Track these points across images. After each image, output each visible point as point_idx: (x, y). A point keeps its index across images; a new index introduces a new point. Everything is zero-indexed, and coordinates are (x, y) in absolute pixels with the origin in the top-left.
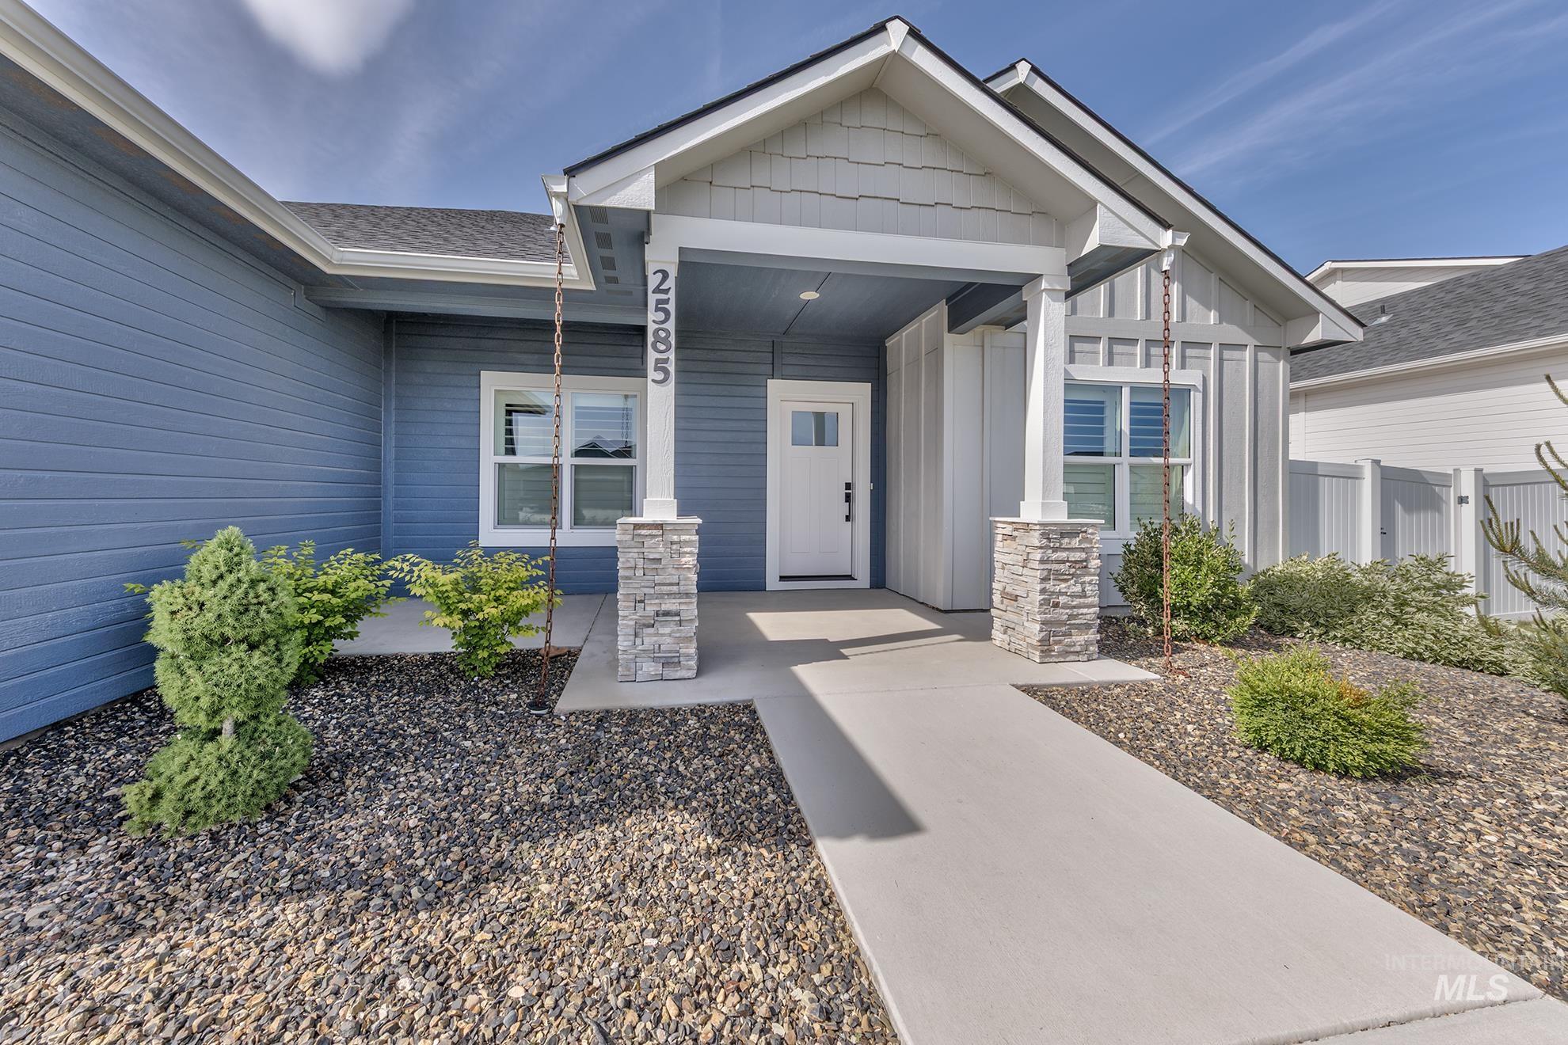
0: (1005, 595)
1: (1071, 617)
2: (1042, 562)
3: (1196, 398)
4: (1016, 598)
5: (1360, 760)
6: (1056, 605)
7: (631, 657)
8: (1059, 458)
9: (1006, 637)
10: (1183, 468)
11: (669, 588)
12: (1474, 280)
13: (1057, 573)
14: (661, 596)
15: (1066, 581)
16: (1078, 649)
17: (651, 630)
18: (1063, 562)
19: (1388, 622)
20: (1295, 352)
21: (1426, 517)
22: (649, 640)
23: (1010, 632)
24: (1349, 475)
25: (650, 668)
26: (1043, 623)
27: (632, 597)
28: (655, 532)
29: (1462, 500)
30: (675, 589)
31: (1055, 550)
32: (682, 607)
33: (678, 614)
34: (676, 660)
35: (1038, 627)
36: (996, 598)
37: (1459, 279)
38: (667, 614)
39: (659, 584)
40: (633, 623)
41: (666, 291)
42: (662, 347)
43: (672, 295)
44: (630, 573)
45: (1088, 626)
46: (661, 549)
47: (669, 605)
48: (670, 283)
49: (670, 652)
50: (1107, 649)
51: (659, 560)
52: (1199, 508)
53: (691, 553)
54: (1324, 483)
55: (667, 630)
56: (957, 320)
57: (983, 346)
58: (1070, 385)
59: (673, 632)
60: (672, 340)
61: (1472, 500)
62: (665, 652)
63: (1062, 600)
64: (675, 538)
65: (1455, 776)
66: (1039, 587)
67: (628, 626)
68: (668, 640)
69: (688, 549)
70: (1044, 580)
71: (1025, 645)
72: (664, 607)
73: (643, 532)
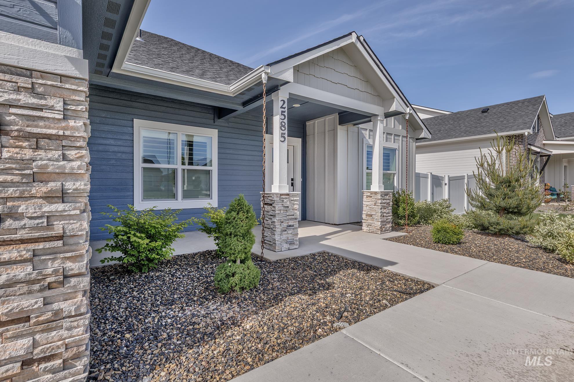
0: (367, 215)
1: (387, 219)
2: (381, 203)
3: (397, 152)
4: (371, 216)
5: (456, 240)
6: (384, 216)
7: (280, 242)
8: (382, 172)
9: (368, 228)
10: (394, 174)
11: (291, 216)
12: (441, 118)
13: (384, 207)
14: (288, 219)
15: (385, 209)
16: (388, 229)
17: (286, 232)
18: (385, 203)
19: (439, 217)
20: (417, 139)
21: (439, 188)
22: (284, 237)
23: (369, 226)
24: (425, 177)
25: (286, 246)
26: (381, 222)
27: (280, 221)
28: (287, 197)
29: (446, 184)
30: (293, 217)
31: (384, 199)
32: (295, 223)
33: (293, 226)
34: (293, 242)
35: (380, 223)
36: (364, 216)
37: (438, 117)
38: (290, 226)
39: (288, 216)
40: (280, 230)
41: (284, 108)
42: (283, 129)
43: (286, 110)
44: (279, 212)
45: (390, 222)
46: (288, 203)
47: (291, 223)
48: (286, 105)
49: (291, 239)
50: (393, 229)
51: (288, 207)
52: (398, 187)
53: (297, 204)
54: (421, 179)
55: (290, 232)
56: (341, 122)
57: (348, 131)
58: (385, 149)
59: (292, 232)
60: (286, 126)
61: (447, 184)
62: (290, 240)
63: (385, 214)
64: (292, 199)
65: (466, 242)
66: (380, 211)
67: (279, 231)
68: (290, 235)
69: (296, 203)
70: (381, 209)
71: (375, 229)
72: (290, 224)
73: (284, 197)
